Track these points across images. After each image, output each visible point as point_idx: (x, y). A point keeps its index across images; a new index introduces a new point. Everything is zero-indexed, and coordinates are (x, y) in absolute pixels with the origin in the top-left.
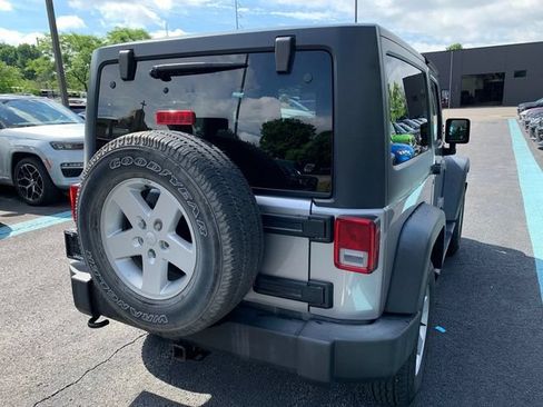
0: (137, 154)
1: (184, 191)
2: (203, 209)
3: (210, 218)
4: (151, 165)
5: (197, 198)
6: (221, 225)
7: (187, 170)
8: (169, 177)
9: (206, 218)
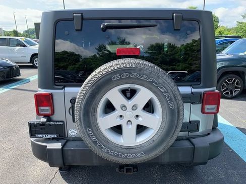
0: (132, 72)
1: (161, 88)
2: (172, 95)
3: (176, 100)
4: (142, 77)
5: (169, 91)
6: (180, 102)
7: (162, 77)
8: (153, 82)
9: (174, 99)
